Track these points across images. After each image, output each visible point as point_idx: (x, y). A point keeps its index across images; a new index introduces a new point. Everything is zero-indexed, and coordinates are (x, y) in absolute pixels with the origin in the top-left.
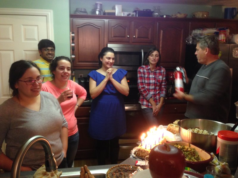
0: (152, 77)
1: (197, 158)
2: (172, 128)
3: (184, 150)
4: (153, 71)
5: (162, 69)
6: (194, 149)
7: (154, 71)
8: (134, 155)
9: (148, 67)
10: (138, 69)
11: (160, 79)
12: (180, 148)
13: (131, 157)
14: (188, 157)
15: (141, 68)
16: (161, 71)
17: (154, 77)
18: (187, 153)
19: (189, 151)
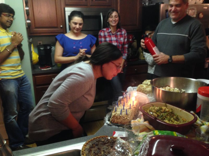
0: (114, 39)
1: (176, 118)
2: (142, 89)
3: (162, 111)
4: (114, 33)
5: (122, 30)
7: (116, 33)
8: (108, 122)
9: (109, 30)
10: (99, 33)
11: (122, 41)
12: (157, 109)
13: (105, 124)
14: (167, 118)
15: (101, 32)
16: (122, 33)
17: (116, 40)
18: (166, 114)
19: (167, 112)
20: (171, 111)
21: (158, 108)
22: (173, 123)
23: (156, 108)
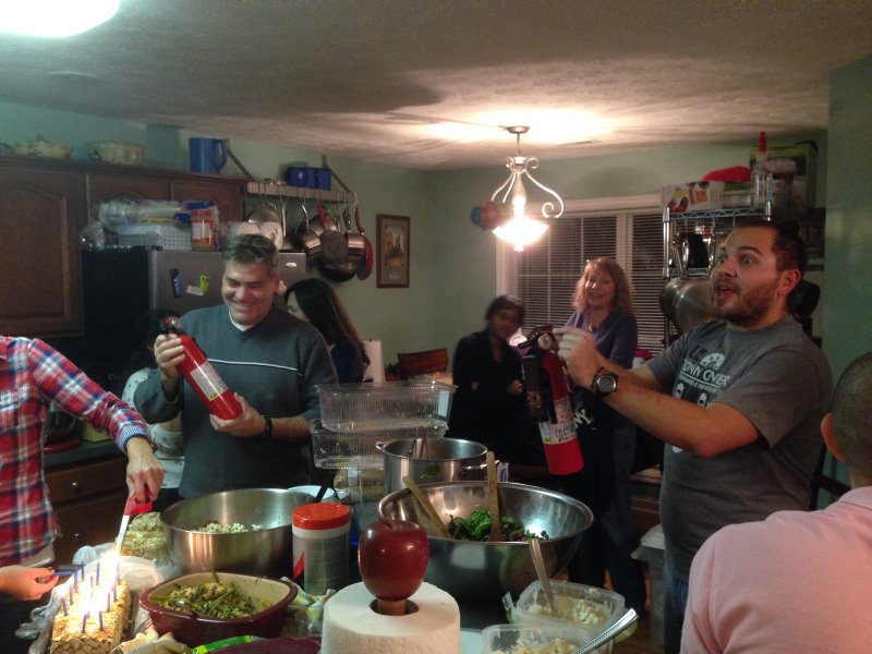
3: (205, 595)
6: (234, 584)
12: (191, 594)
19: (219, 595)
20: (229, 590)
21: (194, 591)
23: (189, 591)
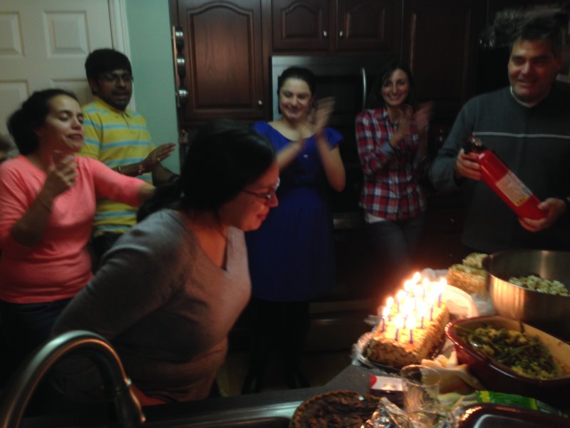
1: (545, 362)
2: (461, 277)
6: (536, 339)
13: (354, 363)
18: (517, 350)
19: (522, 344)
22: (537, 375)
23: (494, 333)
